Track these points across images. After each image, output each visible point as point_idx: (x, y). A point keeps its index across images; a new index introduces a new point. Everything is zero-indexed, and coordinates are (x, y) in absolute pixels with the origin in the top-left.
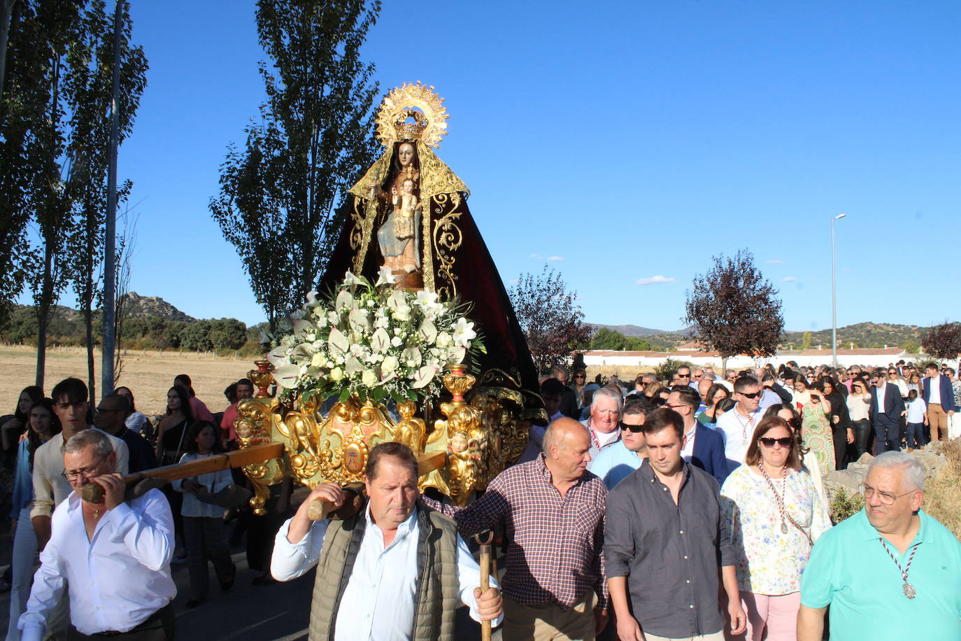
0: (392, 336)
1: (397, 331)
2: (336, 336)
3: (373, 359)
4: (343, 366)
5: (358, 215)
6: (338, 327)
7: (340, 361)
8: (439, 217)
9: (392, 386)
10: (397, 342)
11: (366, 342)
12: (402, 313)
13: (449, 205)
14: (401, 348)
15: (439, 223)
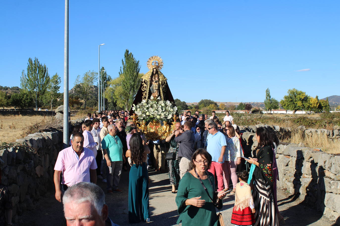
0: (162, 109)
1: (163, 108)
2: (150, 109)
3: (159, 113)
4: (153, 115)
5: (144, 83)
6: (151, 107)
7: (152, 114)
8: (163, 85)
9: (164, 118)
10: (164, 110)
11: (157, 110)
12: (163, 105)
13: (164, 83)
14: (164, 111)
15: (163, 86)
